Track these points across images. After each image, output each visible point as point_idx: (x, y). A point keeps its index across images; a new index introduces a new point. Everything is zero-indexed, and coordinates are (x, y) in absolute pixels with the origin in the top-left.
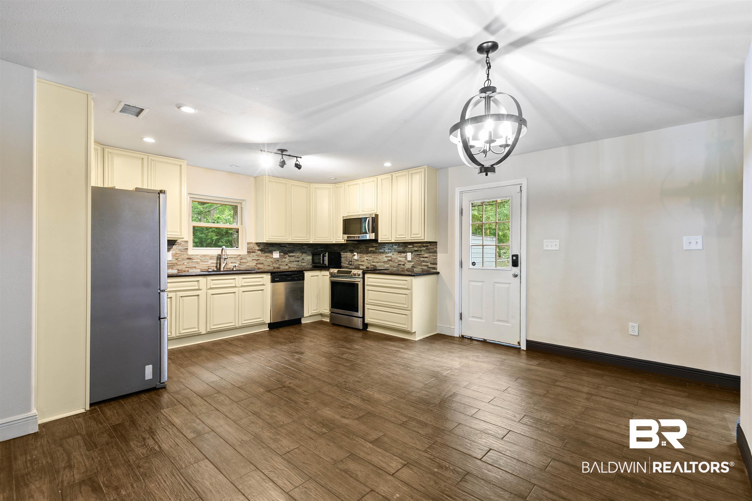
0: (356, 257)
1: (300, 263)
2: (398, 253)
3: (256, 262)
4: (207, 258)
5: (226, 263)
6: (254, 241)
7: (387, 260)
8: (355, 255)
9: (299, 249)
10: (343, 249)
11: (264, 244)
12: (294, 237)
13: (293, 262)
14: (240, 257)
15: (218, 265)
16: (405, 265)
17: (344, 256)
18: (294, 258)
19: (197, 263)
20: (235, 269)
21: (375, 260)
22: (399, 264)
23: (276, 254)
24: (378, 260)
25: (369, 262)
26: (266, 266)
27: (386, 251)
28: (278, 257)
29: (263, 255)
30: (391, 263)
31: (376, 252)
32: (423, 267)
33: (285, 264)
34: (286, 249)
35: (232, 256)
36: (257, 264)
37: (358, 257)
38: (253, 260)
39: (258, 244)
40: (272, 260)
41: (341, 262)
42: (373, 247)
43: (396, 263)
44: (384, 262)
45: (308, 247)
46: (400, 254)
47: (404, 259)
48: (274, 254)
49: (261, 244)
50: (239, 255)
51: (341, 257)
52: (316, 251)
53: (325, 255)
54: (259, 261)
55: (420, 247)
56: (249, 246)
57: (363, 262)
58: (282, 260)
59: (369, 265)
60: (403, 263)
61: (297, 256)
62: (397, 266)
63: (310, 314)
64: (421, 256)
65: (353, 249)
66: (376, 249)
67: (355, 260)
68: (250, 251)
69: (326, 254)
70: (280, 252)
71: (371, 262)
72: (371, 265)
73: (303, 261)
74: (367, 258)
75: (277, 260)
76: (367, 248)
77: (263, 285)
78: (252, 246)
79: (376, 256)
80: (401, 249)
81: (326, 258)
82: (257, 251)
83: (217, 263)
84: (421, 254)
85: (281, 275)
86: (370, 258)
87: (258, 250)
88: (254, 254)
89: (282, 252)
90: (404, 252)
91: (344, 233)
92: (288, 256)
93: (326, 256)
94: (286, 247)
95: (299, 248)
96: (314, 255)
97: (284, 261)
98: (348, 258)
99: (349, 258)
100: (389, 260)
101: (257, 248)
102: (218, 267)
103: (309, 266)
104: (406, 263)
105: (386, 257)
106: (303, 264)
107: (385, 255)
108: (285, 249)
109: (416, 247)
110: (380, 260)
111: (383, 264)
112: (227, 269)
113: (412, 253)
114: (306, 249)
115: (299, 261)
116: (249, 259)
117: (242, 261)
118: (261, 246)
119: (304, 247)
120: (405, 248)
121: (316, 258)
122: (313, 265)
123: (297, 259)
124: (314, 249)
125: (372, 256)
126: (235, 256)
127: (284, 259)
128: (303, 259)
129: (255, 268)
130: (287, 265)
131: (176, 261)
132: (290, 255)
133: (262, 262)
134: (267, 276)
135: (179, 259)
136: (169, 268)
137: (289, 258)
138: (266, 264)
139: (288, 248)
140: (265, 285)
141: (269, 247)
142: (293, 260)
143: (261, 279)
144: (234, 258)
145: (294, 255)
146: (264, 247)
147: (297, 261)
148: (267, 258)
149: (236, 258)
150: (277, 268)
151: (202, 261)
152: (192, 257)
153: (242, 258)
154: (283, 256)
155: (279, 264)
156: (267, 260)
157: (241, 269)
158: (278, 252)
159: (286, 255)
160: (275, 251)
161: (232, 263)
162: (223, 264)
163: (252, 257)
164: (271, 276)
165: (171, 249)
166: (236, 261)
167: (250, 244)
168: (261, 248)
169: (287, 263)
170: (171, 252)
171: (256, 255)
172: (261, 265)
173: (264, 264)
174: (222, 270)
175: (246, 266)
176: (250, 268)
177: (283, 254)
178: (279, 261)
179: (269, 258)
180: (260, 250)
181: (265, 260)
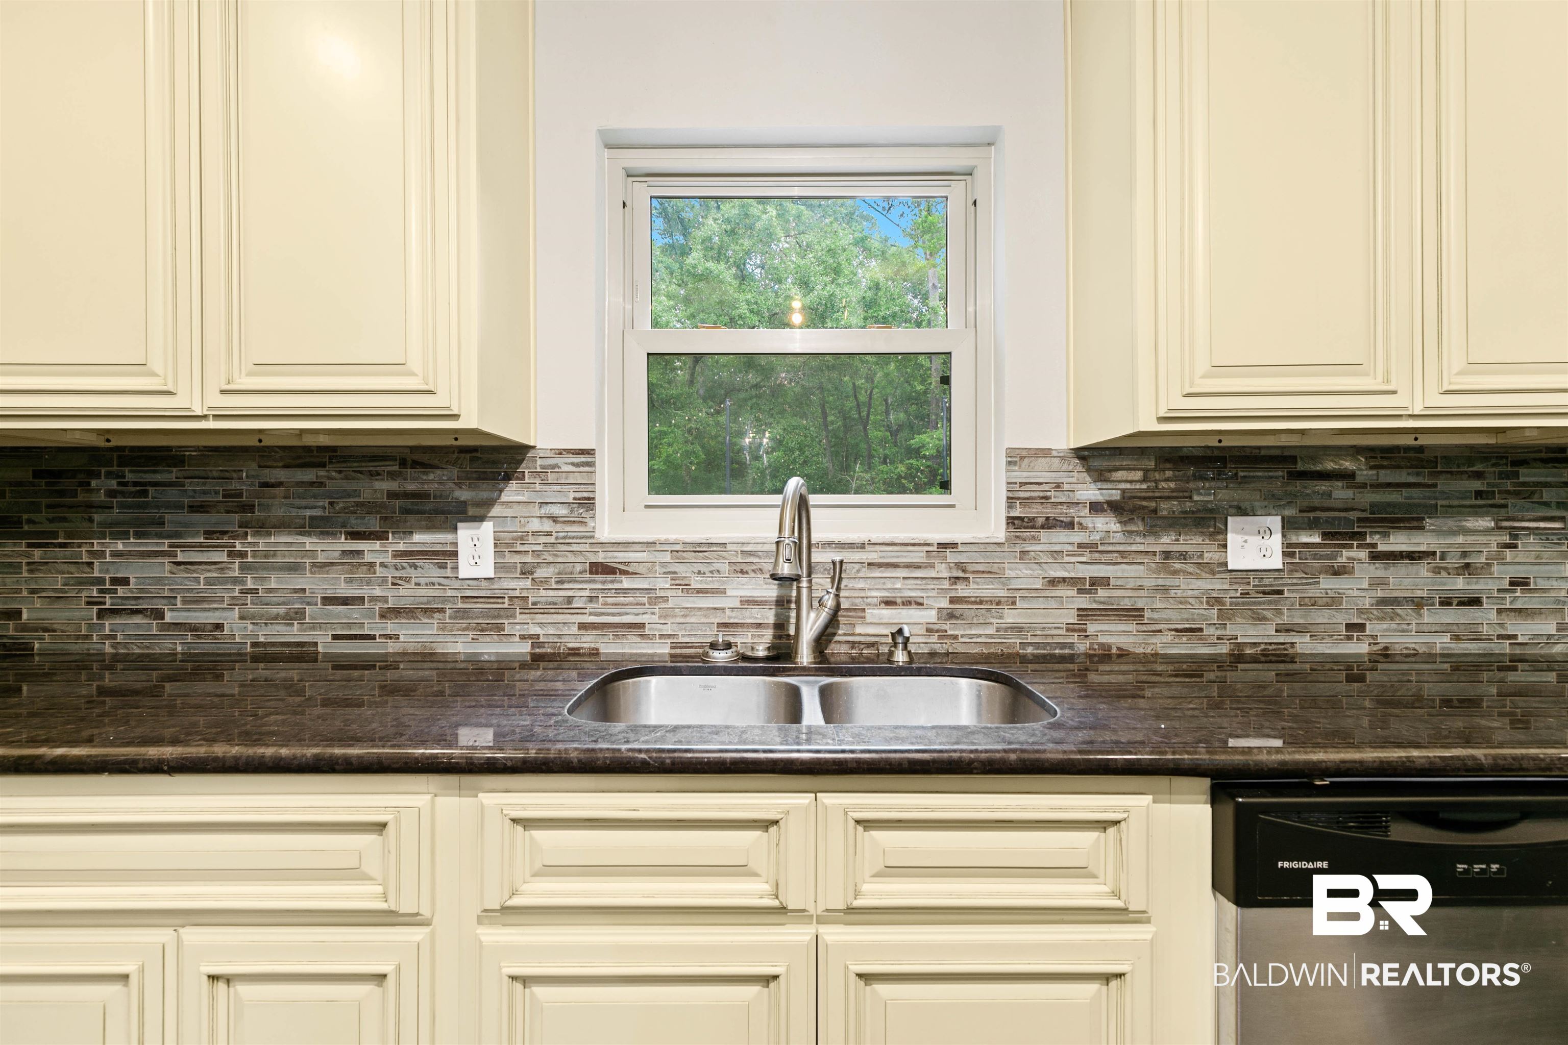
1: (1485, 617)
3: (1084, 602)
4: (720, 565)
5: (837, 608)
6: (1065, 441)
12: (1474, 367)
13: (1418, 604)
14: (951, 557)
15: (793, 614)
18: (1423, 570)
19: (654, 598)
20: (900, 657)
23: (1255, 541)
26: (1169, 637)
28: (1276, 561)
29: (1141, 544)
33: (1342, 619)
34: (1349, 493)
36: (1084, 614)
38: (1053, 582)
39: (1096, 455)
40: (1217, 585)
48: (1229, 536)
49: (1117, 461)
50: (943, 546)
54: (1102, 593)
56: (1020, 476)
58: (1313, 592)
61: (1454, 561)
68: (1032, 519)
70: (1288, 525)
73: (1525, 601)
75: (1265, 587)
77: (1119, 914)
78: (1042, 473)
82: (1085, 514)
83: (782, 604)
87: (1096, 508)
88: (1060, 538)
89: (1312, 525)
92: (1363, 554)
94: (1349, 476)
97: (1334, 601)
101: (1091, 492)
102: (791, 630)
106: (1523, 630)
108: (1341, 493)
112: (853, 644)
115: (1475, 601)
116: (1024, 576)
117: (962, 590)
118: (1119, 475)
123: (1460, 583)
126: (918, 556)
127: (1328, 584)
128: (1520, 582)
129: (1071, 646)
130: (1361, 627)
131: (518, 585)
132: (1381, 548)
133: (1126, 603)
134: (1164, 809)
135: (540, 573)
136: (482, 629)
137: (1381, 573)
138: (1168, 621)
139: (1364, 486)
140: (1139, 918)
141: (1191, 485)
142: (1419, 594)
143: (1089, 837)
144: (908, 566)
145: (1423, 548)
146: (1145, 480)
147: (1455, 603)
148: (1176, 572)
149: (918, 567)
150: (1265, 653)
151: (687, 589)
152: (622, 557)
153: (970, 568)
154: (1315, 557)
155: (1285, 619)
156: (1176, 582)
157: (961, 649)
158: (1275, 522)
159: (1344, 546)
160: (1242, 512)
161: (889, 603)
162: (808, 613)
163: (1044, 558)
164: (1213, 803)
165: (490, 503)
166: (919, 594)
167: (1026, 461)
168: (1123, 491)
169: (1360, 612)
170: (488, 527)
171: (1080, 545)
172: (1122, 627)
173: (1147, 614)
174: (805, 656)
175: (998, 630)
176: (1030, 650)
177: (1317, 539)
178: (1280, 592)
179: (1190, 568)
180: (1110, 503)
181: (1157, 589)
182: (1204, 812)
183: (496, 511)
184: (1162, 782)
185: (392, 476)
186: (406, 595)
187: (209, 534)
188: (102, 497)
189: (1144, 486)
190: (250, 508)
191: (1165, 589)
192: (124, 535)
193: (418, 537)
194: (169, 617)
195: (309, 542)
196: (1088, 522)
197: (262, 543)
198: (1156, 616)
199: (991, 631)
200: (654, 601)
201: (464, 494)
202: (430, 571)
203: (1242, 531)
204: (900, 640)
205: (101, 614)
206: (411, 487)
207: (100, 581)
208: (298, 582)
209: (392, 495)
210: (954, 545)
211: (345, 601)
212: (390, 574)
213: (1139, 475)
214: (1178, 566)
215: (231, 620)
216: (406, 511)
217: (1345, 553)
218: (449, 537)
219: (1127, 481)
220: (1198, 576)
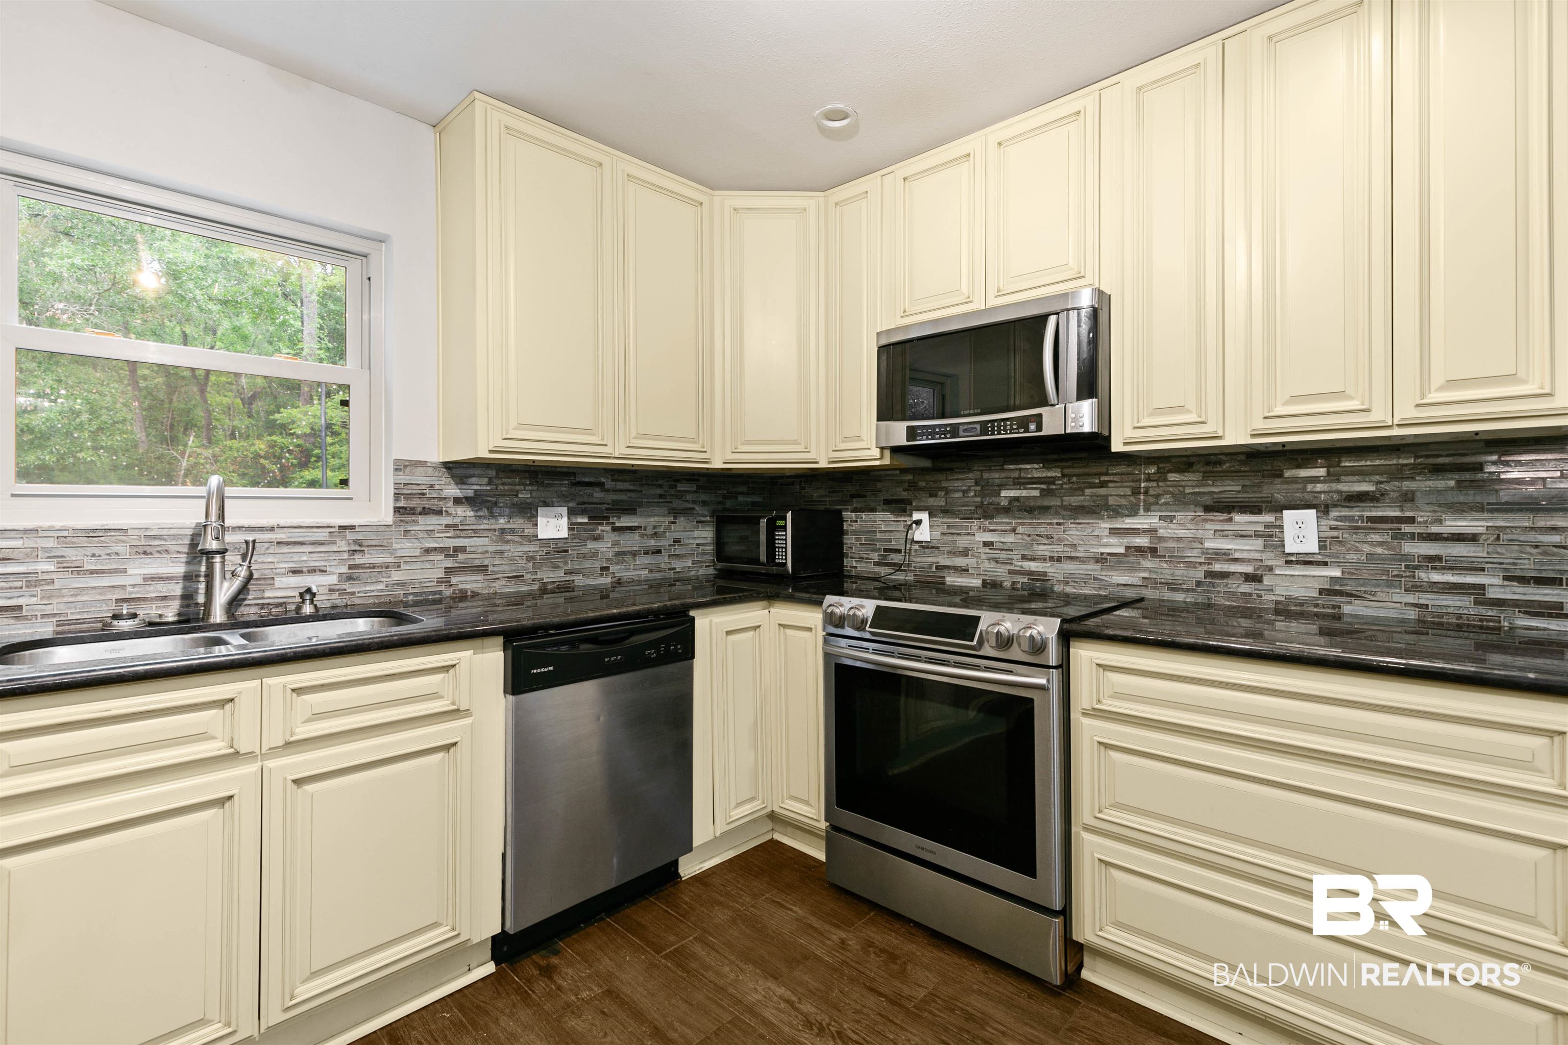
0: (923, 534)
1: (663, 560)
2: (1208, 509)
3: (449, 563)
4: (119, 548)
5: (250, 577)
6: (437, 455)
7: (1122, 550)
8: (918, 522)
9: (661, 496)
10: (853, 496)
11: (492, 473)
12: (640, 436)
13: (634, 554)
14: (350, 536)
15: (202, 586)
16: (1267, 580)
17: (855, 526)
18: (636, 536)
19: (35, 581)
20: (308, 609)
21: (1043, 550)
22: (1210, 574)
23: (553, 521)
24: (1058, 550)
25: (1003, 555)
26: (503, 582)
27: (1111, 501)
28: (564, 534)
29: (486, 524)
30: (1148, 563)
31: (1045, 510)
32: (1425, 599)
33: (598, 565)
34: (602, 495)
35: (297, 535)
36: (449, 571)
37: (937, 535)
38: (428, 551)
39: (457, 469)
40: (531, 548)
41: (841, 555)
42: (1019, 483)
43: (1192, 565)
44: (1097, 561)
45: (699, 487)
46: (1225, 516)
47: (1259, 543)
48: (539, 518)
49: (471, 471)
50: (343, 528)
51: (841, 533)
52: (729, 504)
53: (780, 523)
54: (461, 556)
55: (1398, 474)
56: (403, 478)
57: (965, 553)
58: (584, 550)
59: (1000, 573)
60: (1249, 569)
61: (650, 531)
62: (1199, 583)
63: (720, 828)
64: (1407, 528)
65: (905, 495)
66: (1045, 493)
67: (917, 547)
68: (412, 508)
69: (785, 518)
70: (571, 513)
71: (1015, 555)
72: (1011, 572)
73: (679, 550)
74: (989, 537)
75: (557, 549)
76: (989, 489)
77: (455, 713)
78: (420, 478)
79: (1042, 530)
80: (1230, 488)
81: (786, 538)
82: (449, 506)
83: (189, 578)
84: (1412, 520)
85: (572, 643)
86: (1010, 538)
87: (457, 501)
88: (432, 521)
89: (583, 512)
90: (1253, 508)
91: (886, 412)
92: (608, 528)
93: (784, 528)
94: (601, 485)
95: (659, 491)
96: (722, 523)
97: (594, 555)
98: (878, 536)
99: (887, 536)
100: (1139, 550)
101: (453, 491)
102: (201, 599)
103: (702, 572)
104: (1270, 569)
105: (1114, 532)
106: (678, 565)
107: (1106, 525)
108: (598, 494)
109: (1362, 473)
110: (1074, 546)
111: (1091, 568)
113: (1323, 509)
114: (689, 497)
115: (659, 552)
116: (406, 547)
117: (359, 559)
118: (474, 480)
119: (681, 487)
120: (1259, 485)
121: (733, 534)
122: (719, 565)
123: (652, 542)
124: (725, 497)
125: (1020, 529)
126: (322, 535)
127: (591, 545)
128: (677, 541)
129: (440, 592)
130: (607, 568)
132: (617, 524)
133: (477, 562)
134: (480, 656)
137: (617, 538)
138: (503, 572)
139: (608, 491)
140: (467, 713)
141: (518, 488)
142: (635, 549)
143: (439, 677)
144: (313, 543)
145: (636, 524)
146: (489, 483)
147: (650, 552)
148: (508, 542)
149: (321, 543)
150: (558, 587)
153: (365, 543)
154: (585, 530)
155: (569, 567)
156: (507, 548)
157: (358, 601)
158: (564, 510)
159: (600, 524)
160: (546, 504)
161: (296, 572)
162: (222, 583)
163: (421, 535)
164: (505, 650)
166: (323, 563)
167: (408, 469)
168: (476, 490)
169: (608, 560)
171: (447, 526)
172: (474, 578)
173: (490, 568)
174: (217, 615)
175: (387, 586)
176: (411, 598)
177: (586, 520)
178: (567, 551)
179: (517, 539)
180: (467, 498)
181: (496, 552)
182: (500, 655)
184: (478, 642)
189: (488, 488)
191: (501, 552)
196: (452, 511)
198: (496, 569)
199: (381, 586)
200: (34, 584)
203: (546, 516)
204: (308, 597)
210: (352, 527)
213: (486, 480)
214: (509, 538)
217: (600, 528)
219: (478, 484)
220: (521, 544)
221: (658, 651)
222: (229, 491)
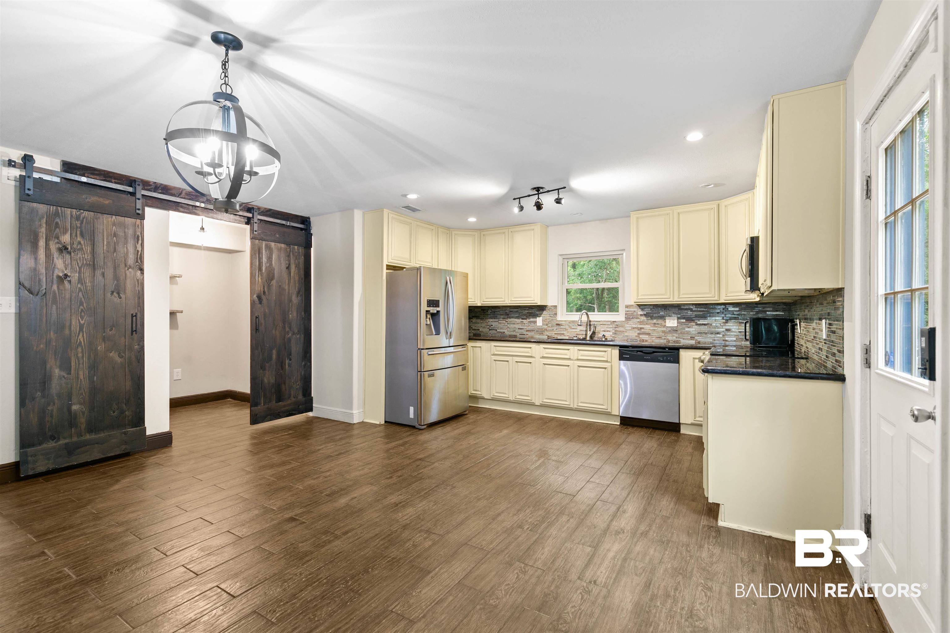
1: (720, 337)
2: (819, 319)
3: (639, 332)
5: (593, 331)
9: (718, 313)
11: (652, 307)
13: (706, 334)
14: (616, 324)
15: (586, 332)
18: (706, 327)
20: (604, 339)
23: (672, 321)
28: (676, 325)
29: (650, 321)
31: (808, 319)
35: (604, 323)
36: (639, 334)
37: (801, 329)
38: (634, 328)
39: (641, 306)
40: (664, 329)
45: (740, 309)
46: (820, 322)
48: (667, 320)
49: (645, 307)
54: (643, 330)
56: (627, 309)
58: (683, 331)
61: (714, 325)
64: (831, 328)
68: (629, 317)
70: (678, 318)
73: (729, 333)
74: (805, 331)
75: (674, 330)
77: (607, 361)
78: (631, 309)
79: (808, 328)
82: (639, 317)
84: (831, 324)
87: (641, 315)
88: (635, 320)
89: (684, 318)
92: (694, 324)
94: (692, 309)
97: (688, 333)
101: (640, 312)
105: (813, 329)
106: (729, 339)
107: (812, 326)
108: (690, 312)
109: (829, 302)
112: (598, 338)
113: (826, 320)
116: (628, 327)
117: (617, 329)
118: (646, 309)
123: (715, 330)
124: (757, 312)
126: (609, 323)
127: (687, 329)
128: (728, 330)
130: (694, 338)
131: (545, 327)
132: (698, 323)
133: (647, 332)
134: (613, 351)
135: (549, 325)
136: (540, 334)
137: (698, 328)
138: (656, 336)
139: (695, 311)
140: (610, 362)
141: (659, 311)
142: (706, 332)
143: (604, 353)
144: (608, 325)
145: (707, 323)
147: (714, 333)
148: (656, 327)
150: (674, 342)
151: (571, 328)
152: (561, 323)
153: (618, 325)
154: (684, 324)
155: (678, 336)
158: (676, 318)
159: (690, 322)
160: (669, 316)
161: (604, 331)
162: (589, 332)
163: (632, 324)
164: (619, 350)
165: (541, 314)
166: (609, 329)
167: (629, 307)
168: (647, 312)
169: (694, 334)
170: (541, 318)
171: (638, 322)
172: (646, 336)
173: (651, 334)
174: (588, 338)
176: (629, 340)
177: (684, 321)
178: (677, 331)
179: (658, 326)
180: (644, 314)
181: (653, 330)
183: (542, 315)
184: (613, 348)
185: (528, 310)
186: (529, 328)
187: (503, 319)
188: (489, 313)
189: (651, 311)
190: (508, 315)
192: (492, 319)
193: (531, 319)
194: (498, 331)
195: (516, 320)
196: (640, 317)
197: (510, 320)
198: (653, 335)
199: (622, 336)
200: (566, 330)
201: (538, 313)
202: (533, 324)
203: (669, 319)
204: (603, 336)
205: (489, 330)
206: (530, 312)
207: (489, 325)
208: (515, 326)
209: (528, 313)
210: (615, 321)
211: (521, 329)
212: (527, 325)
213: (650, 309)
215: (505, 331)
216: (529, 315)
217: (691, 324)
218: (535, 319)
219: (648, 310)
220: (660, 328)
221: (663, 358)
222: (589, 313)
